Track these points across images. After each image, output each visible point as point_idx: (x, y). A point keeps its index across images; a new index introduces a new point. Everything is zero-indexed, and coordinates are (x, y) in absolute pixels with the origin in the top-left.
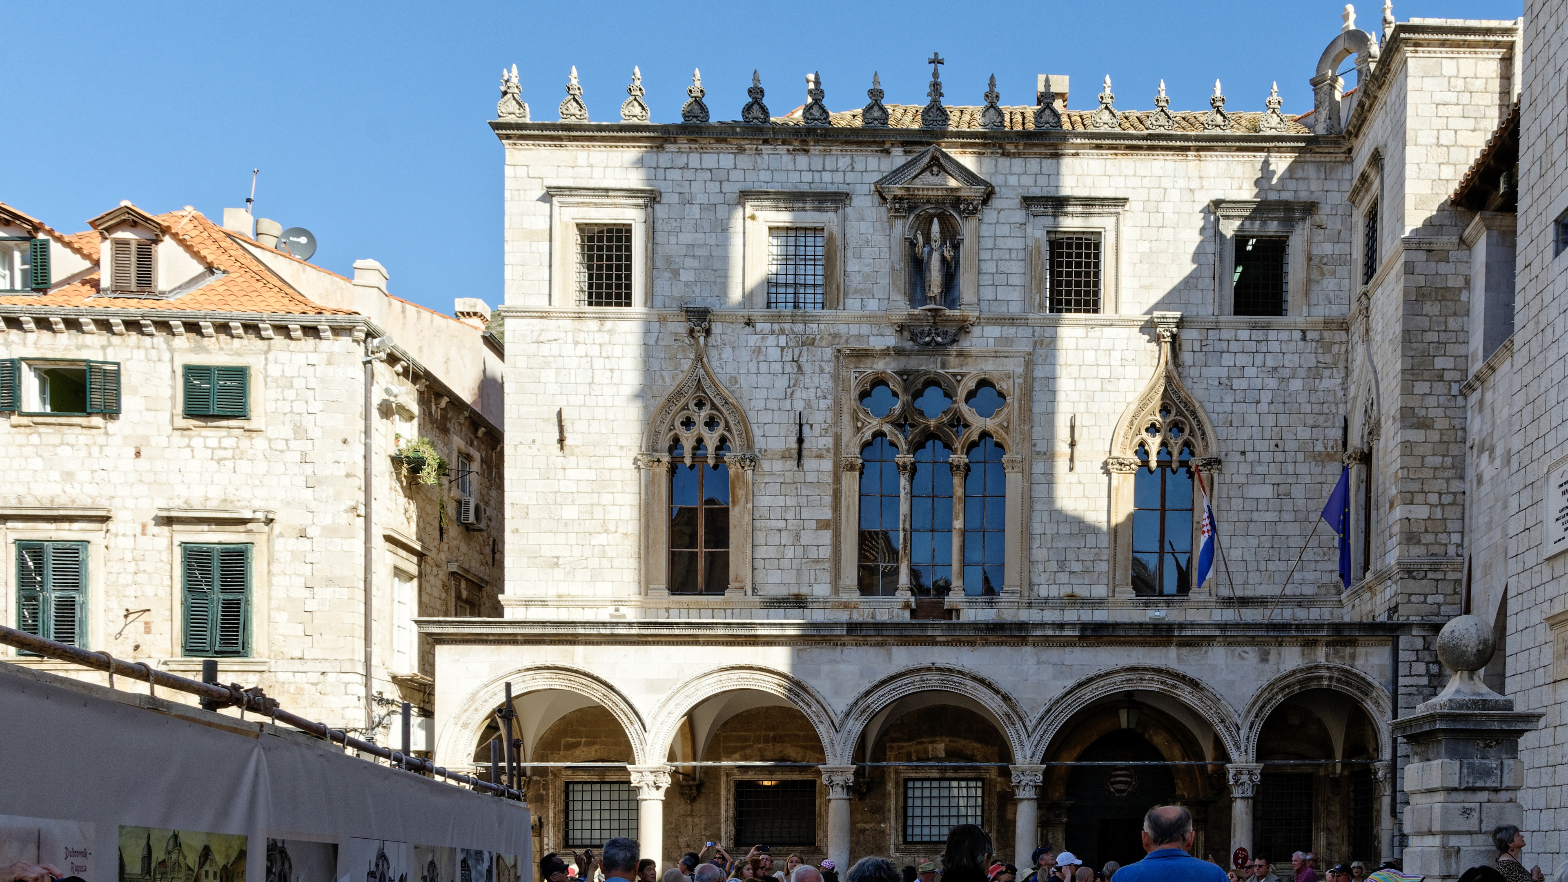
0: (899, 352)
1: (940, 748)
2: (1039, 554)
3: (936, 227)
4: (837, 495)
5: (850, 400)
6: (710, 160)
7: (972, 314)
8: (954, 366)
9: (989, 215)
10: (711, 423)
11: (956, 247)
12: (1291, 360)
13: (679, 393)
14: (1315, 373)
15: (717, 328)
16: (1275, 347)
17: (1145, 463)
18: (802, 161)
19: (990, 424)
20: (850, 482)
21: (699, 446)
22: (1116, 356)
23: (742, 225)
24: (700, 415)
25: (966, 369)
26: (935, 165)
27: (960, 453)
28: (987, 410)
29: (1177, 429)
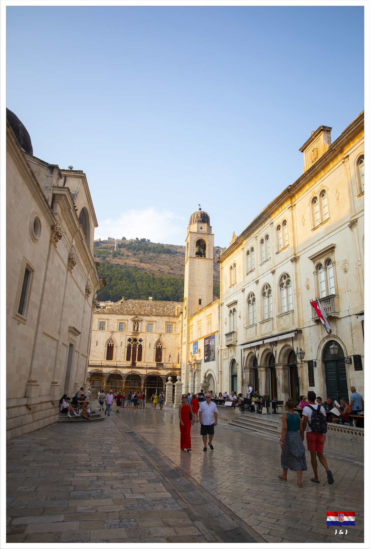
0: (132, 335)
2: (146, 357)
3: (136, 323)
4: (125, 350)
5: (127, 341)
6: (114, 316)
7: (140, 332)
8: (138, 337)
9: (142, 322)
10: (112, 342)
11: (138, 325)
12: (173, 338)
13: (109, 339)
14: (175, 339)
15: (114, 333)
16: (171, 336)
17: (157, 348)
18: (123, 316)
21: (111, 344)
22: (154, 337)
23: (117, 322)
24: (111, 341)
25: (139, 337)
26: (137, 317)
27: (138, 346)
28: (141, 342)
29: (161, 344)
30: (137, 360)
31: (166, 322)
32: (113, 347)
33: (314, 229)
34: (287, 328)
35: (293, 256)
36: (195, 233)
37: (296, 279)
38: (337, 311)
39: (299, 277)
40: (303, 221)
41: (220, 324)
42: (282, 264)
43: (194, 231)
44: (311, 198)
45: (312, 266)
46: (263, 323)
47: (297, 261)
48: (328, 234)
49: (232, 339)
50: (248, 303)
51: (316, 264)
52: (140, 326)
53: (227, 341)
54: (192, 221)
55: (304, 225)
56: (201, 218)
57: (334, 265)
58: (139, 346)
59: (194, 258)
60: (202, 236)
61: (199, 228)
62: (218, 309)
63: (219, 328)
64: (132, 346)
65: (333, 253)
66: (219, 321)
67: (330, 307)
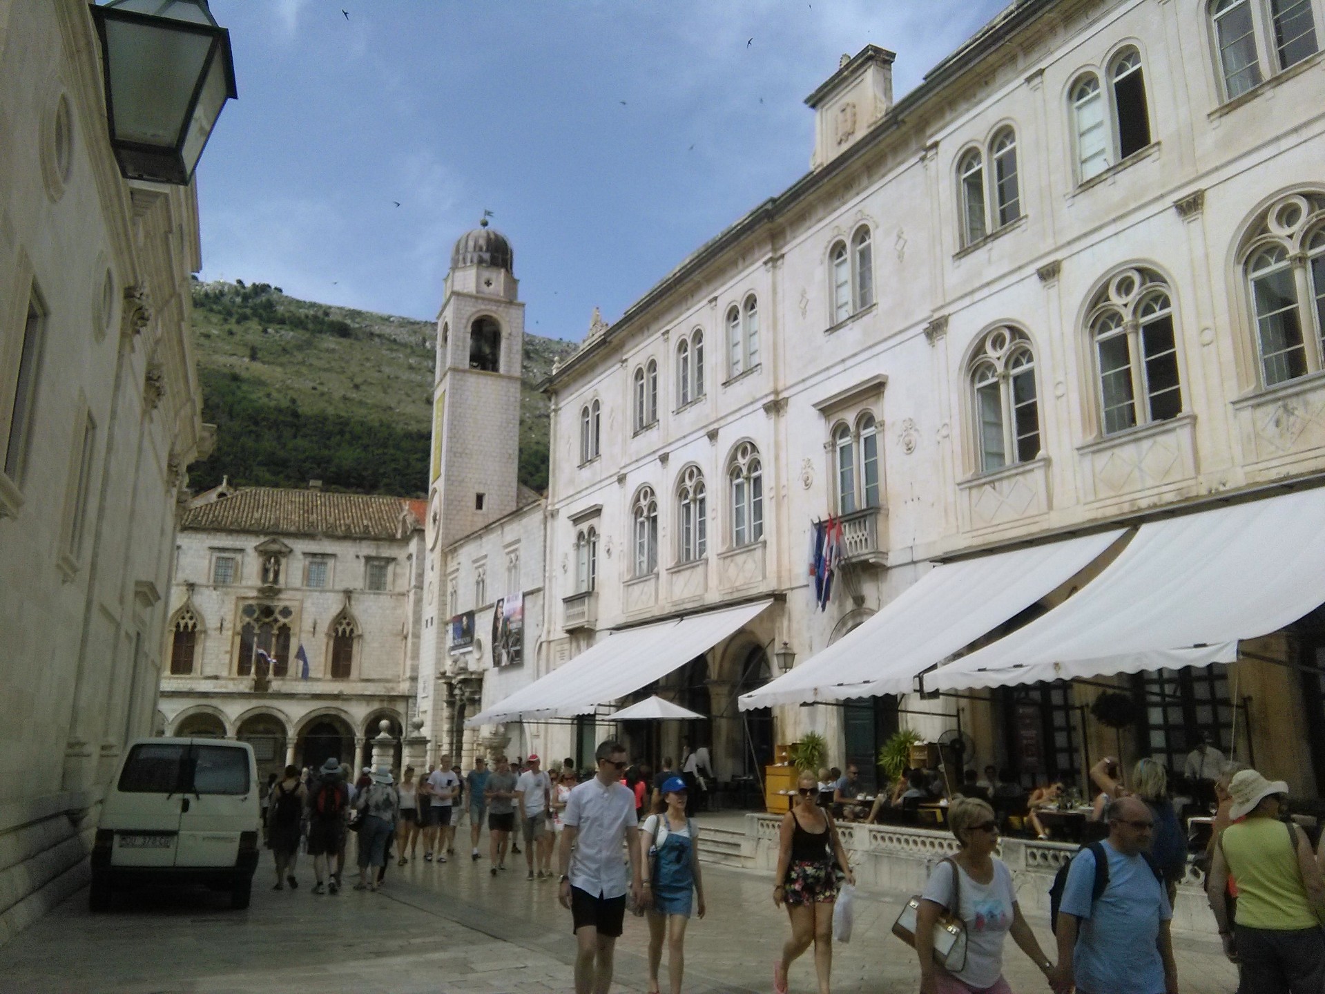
0: (257, 598)
3: (273, 560)
4: (233, 643)
5: (240, 612)
6: (198, 536)
8: (275, 603)
9: (291, 557)
10: (191, 618)
11: (279, 565)
12: (387, 604)
13: (181, 608)
14: (394, 608)
15: (196, 588)
16: (381, 600)
17: (337, 634)
18: (230, 537)
19: (286, 621)
20: (238, 640)
21: (186, 626)
22: (330, 602)
23: (208, 557)
24: (187, 616)
25: (279, 604)
26: (274, 541)
27: (275, 630)
28: (285, 617)
29: (348, 624)
30: (271, 672)
31: (368, 559)
32: (193, 632)
33: (832, 330)
34: (745, 587)
35: (771, 398)
36: (470, 296)
37: (777, 458)
38: (881, 549)
39: (783, 455)
40: (802, 305)
41: (547, 568)
42: (738, 415)
43: (465, 291)
44: (830, 242)
45: (820, 430)
46: (679, 571)
47: (782, 411)
48: (870, 347)
49: (583, 613)
50: (636, 514)
51: (832, 424)
52: (282, 568)
53: (569, 617)
54: (461, 257)
55: (804, 313)
56: (487, 250)
57: (880, 429)
58: (280, 628)
59: (464, 371)
60: (488, 307)
61: (483, 281)
62: (542, 526)
63: (544, 581)
64: (257, 631)
65: (879, 398)
66: (545, 561)
67: (866, 539)
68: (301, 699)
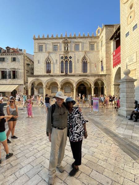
0: (64, 54)
1: (67, 85)
3: (66, 44)
4: (59, 66)
5: (60, 58)
6: (49, 40)
7: (69, 51)
9: (71, 43)
13: (47, 58)
15: (50, 53)
16: (94, 53)
17: (83, 62)
18: (56, 40)
21: (49, 62)
22: (81, 54)
23: (52, 45)
24: (49, 60)
25: (69, 56)
26: (66, 40)
27: (68, 62)
28: (71, 59)
29: (86, 60)
31: (90, 42)
52: (69, 46)
64: (64, 62)
68: (76, 76)
